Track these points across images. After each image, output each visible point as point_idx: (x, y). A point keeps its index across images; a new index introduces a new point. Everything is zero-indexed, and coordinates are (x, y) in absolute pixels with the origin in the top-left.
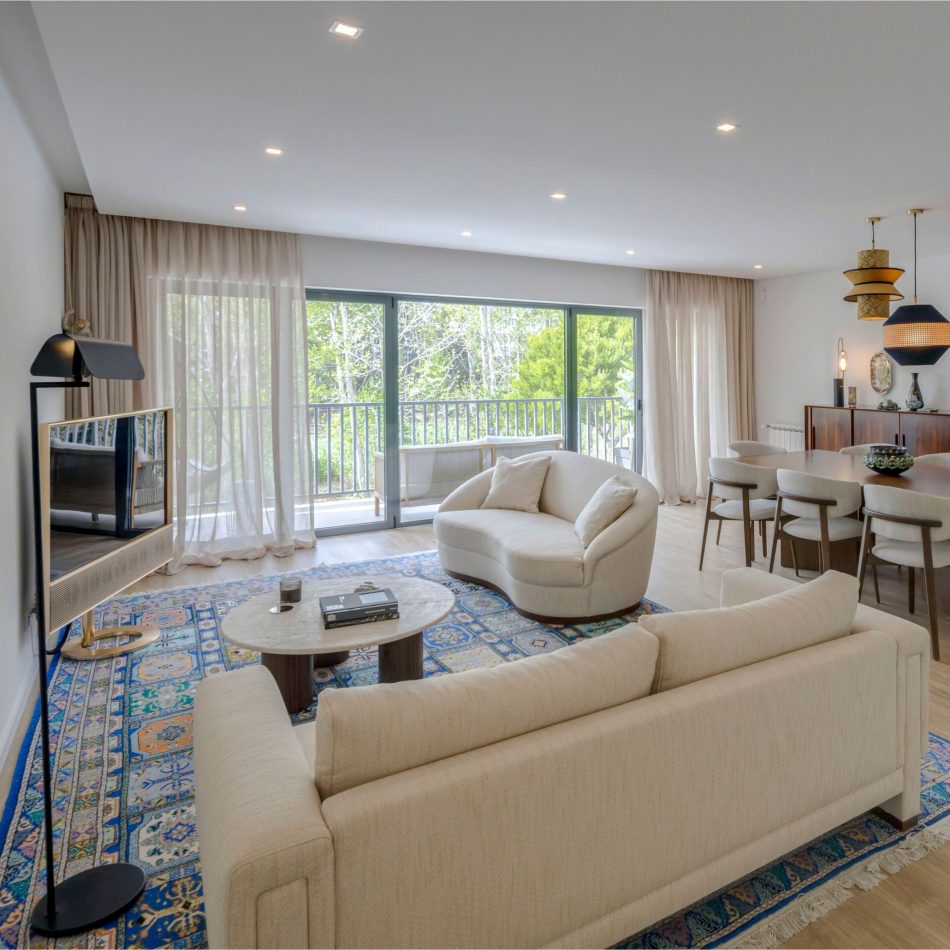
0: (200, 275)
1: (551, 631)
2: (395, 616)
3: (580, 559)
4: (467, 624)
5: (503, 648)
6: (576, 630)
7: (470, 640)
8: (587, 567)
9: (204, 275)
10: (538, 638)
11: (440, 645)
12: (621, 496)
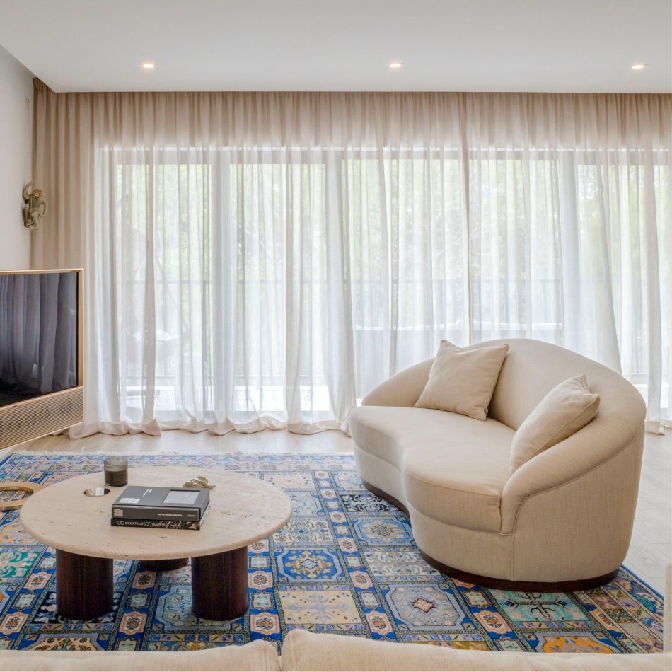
0: (134, 144)
1: (450, 591)
2: (193, 526)
3: (497, 492)
4: (345, 554)
5: (369, 599)
6: (488, 597)
7: (334, 579)
8: (505, 504)
9: (137, 144)
10: (425, 596)
11: (294, 576)
12: (572, 405)
